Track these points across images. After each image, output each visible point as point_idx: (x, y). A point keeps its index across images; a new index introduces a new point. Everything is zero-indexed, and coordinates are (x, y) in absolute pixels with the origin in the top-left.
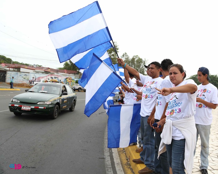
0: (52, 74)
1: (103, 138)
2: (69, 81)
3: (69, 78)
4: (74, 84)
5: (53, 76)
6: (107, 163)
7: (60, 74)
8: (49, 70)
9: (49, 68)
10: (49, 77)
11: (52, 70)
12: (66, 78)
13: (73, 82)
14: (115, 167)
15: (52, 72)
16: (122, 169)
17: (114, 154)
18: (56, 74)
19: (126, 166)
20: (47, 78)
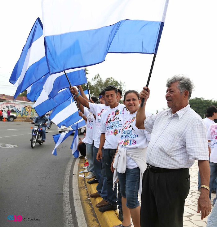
0: (8, 102)
1: (64, 174)
2: (29, 110)
3: (29, 106)
4: (35, 113)
5: (9, 105)
6: (66, 199)
7: (17, 102)
8: (4, 98)
9: (4, 95)
10: (4, 106)
11: (8, 97)
12: (24, 106)
13: (33, 111)
14: (73, 202)
15: (7, 100)
16: (81, 205)
17: (73, 190)
18: (12, 102)
19: (85, 202)
20: (1, 107)
